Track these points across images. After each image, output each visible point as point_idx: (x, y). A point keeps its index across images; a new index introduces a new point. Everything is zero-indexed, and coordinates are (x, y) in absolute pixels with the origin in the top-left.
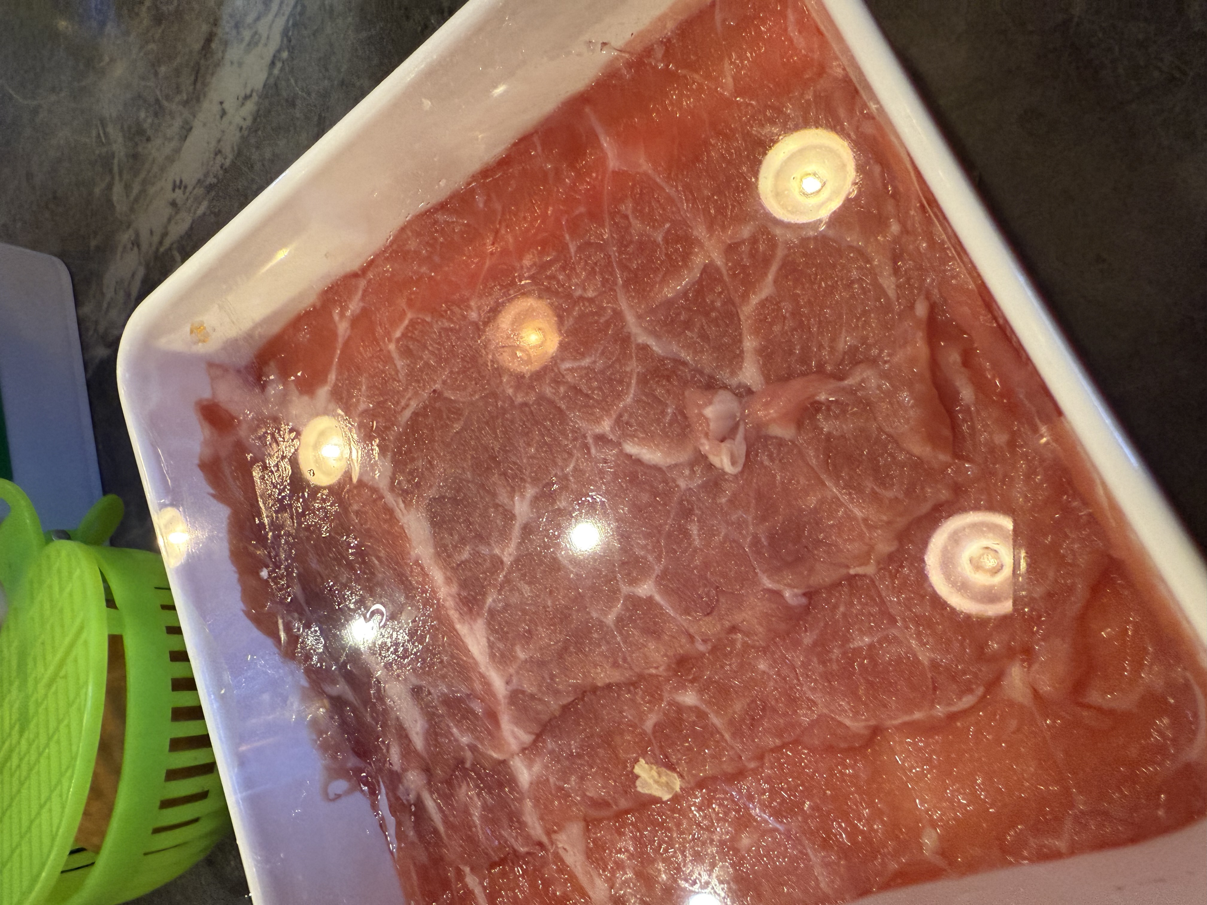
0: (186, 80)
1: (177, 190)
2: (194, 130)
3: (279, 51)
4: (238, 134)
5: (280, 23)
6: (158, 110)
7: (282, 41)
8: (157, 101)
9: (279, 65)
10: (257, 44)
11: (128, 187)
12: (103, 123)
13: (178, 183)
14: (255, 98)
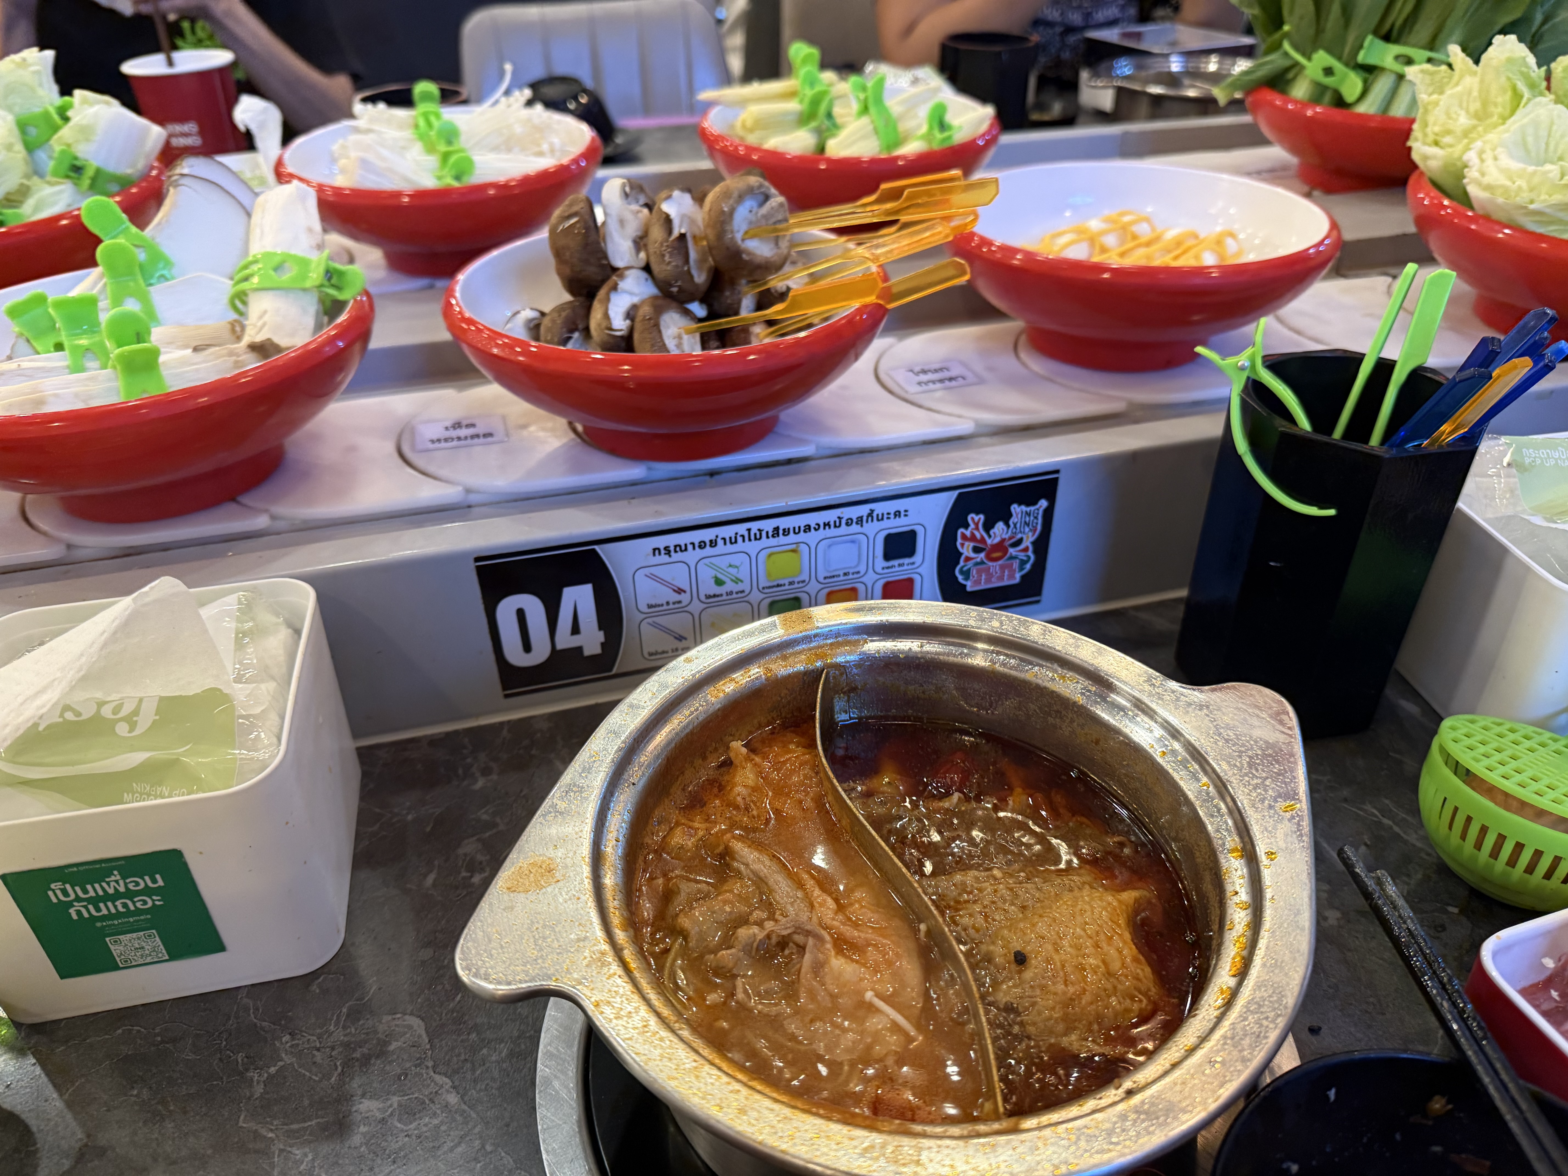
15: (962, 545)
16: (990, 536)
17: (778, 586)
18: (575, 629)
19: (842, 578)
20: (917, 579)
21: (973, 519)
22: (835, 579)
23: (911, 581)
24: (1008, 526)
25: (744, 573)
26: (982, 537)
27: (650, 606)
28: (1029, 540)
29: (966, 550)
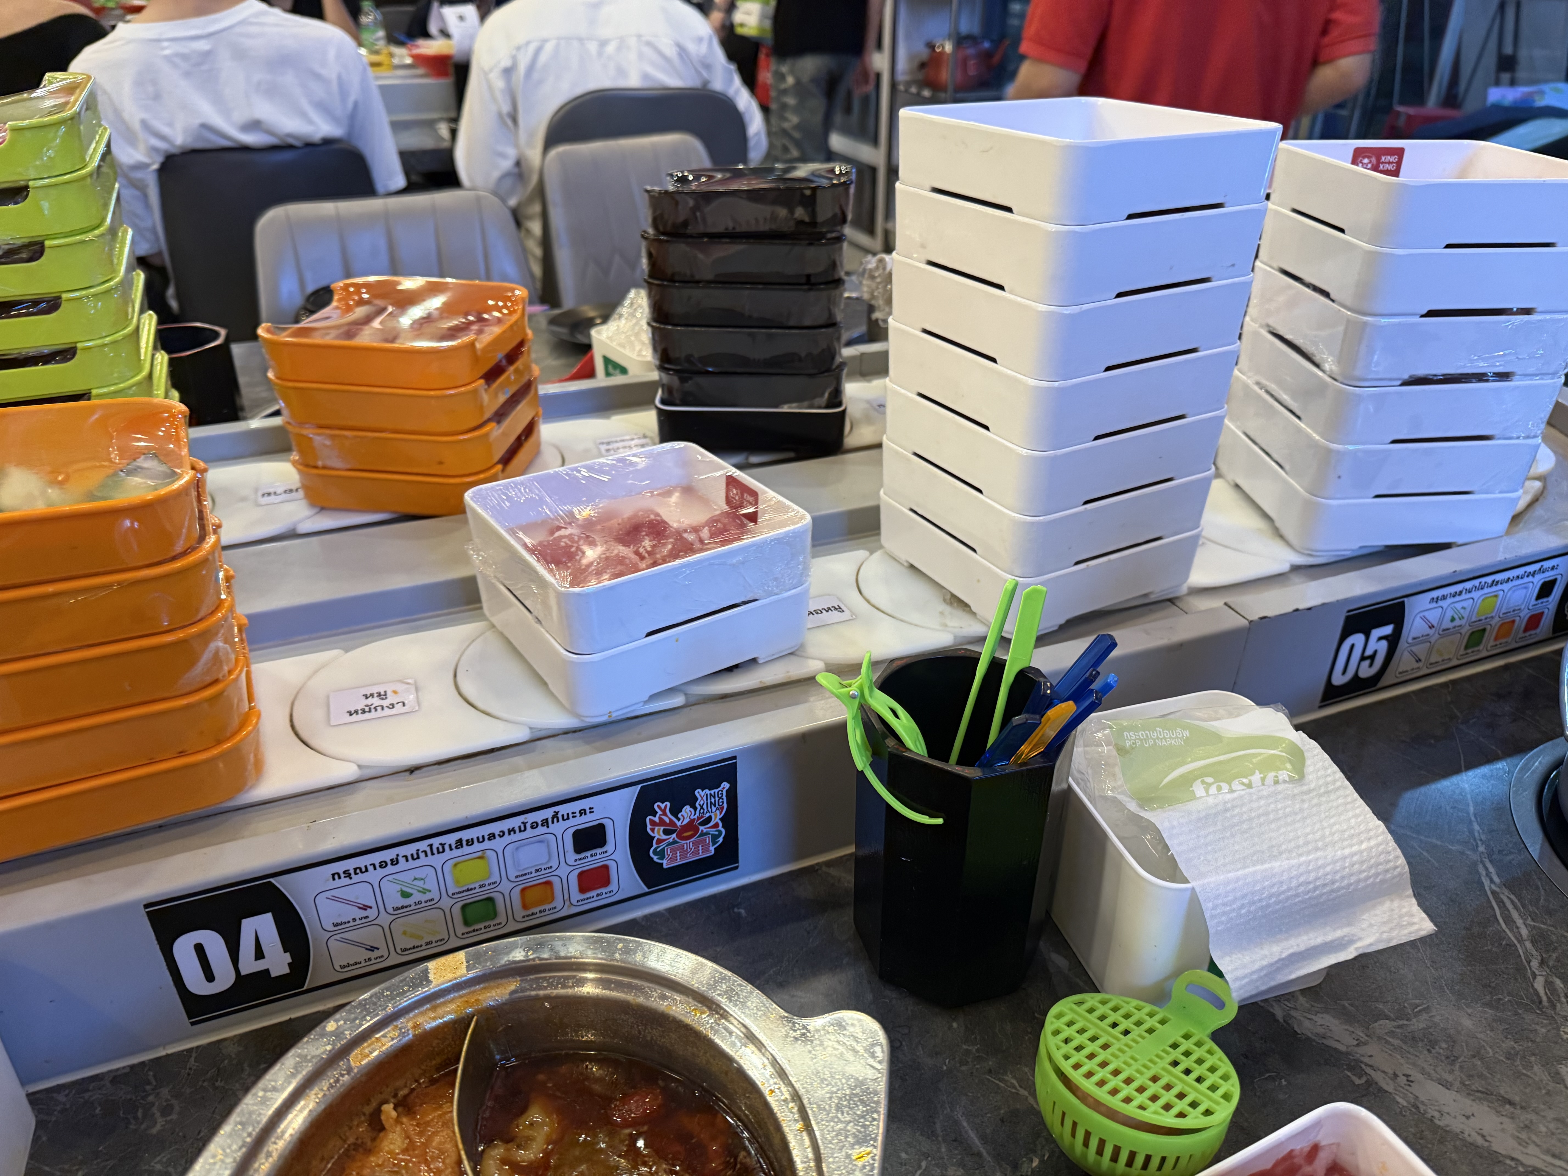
0: (1477, 1085)
1: (1405, 1078)
2: (1447, 1091)
3: (1522, 1164)
4: (1458, 1131)
5: (1539, 1164)
6: (1451, 1059)
7: (1530, 1166)
8: (1457, 1058)
9: (1513, 1164)
10: (1520, 1144)
11: (1392, 1033)
12: (1427, 1010)
13: (1411, 1079)
14: (1486, 1144)
15: (653, 830)
16: (679, 820)
17: (468, 890)
18: (259, 954)
19: (534, 874)
20: (612, 865)
21: (658, 806)
22: (528, 876)
23: (606, 868)
24: (695, 809)
25: (431, 884)
26: (670, 819)
27: (335, 925)
28: (717, 817)
29: (658, 833)
